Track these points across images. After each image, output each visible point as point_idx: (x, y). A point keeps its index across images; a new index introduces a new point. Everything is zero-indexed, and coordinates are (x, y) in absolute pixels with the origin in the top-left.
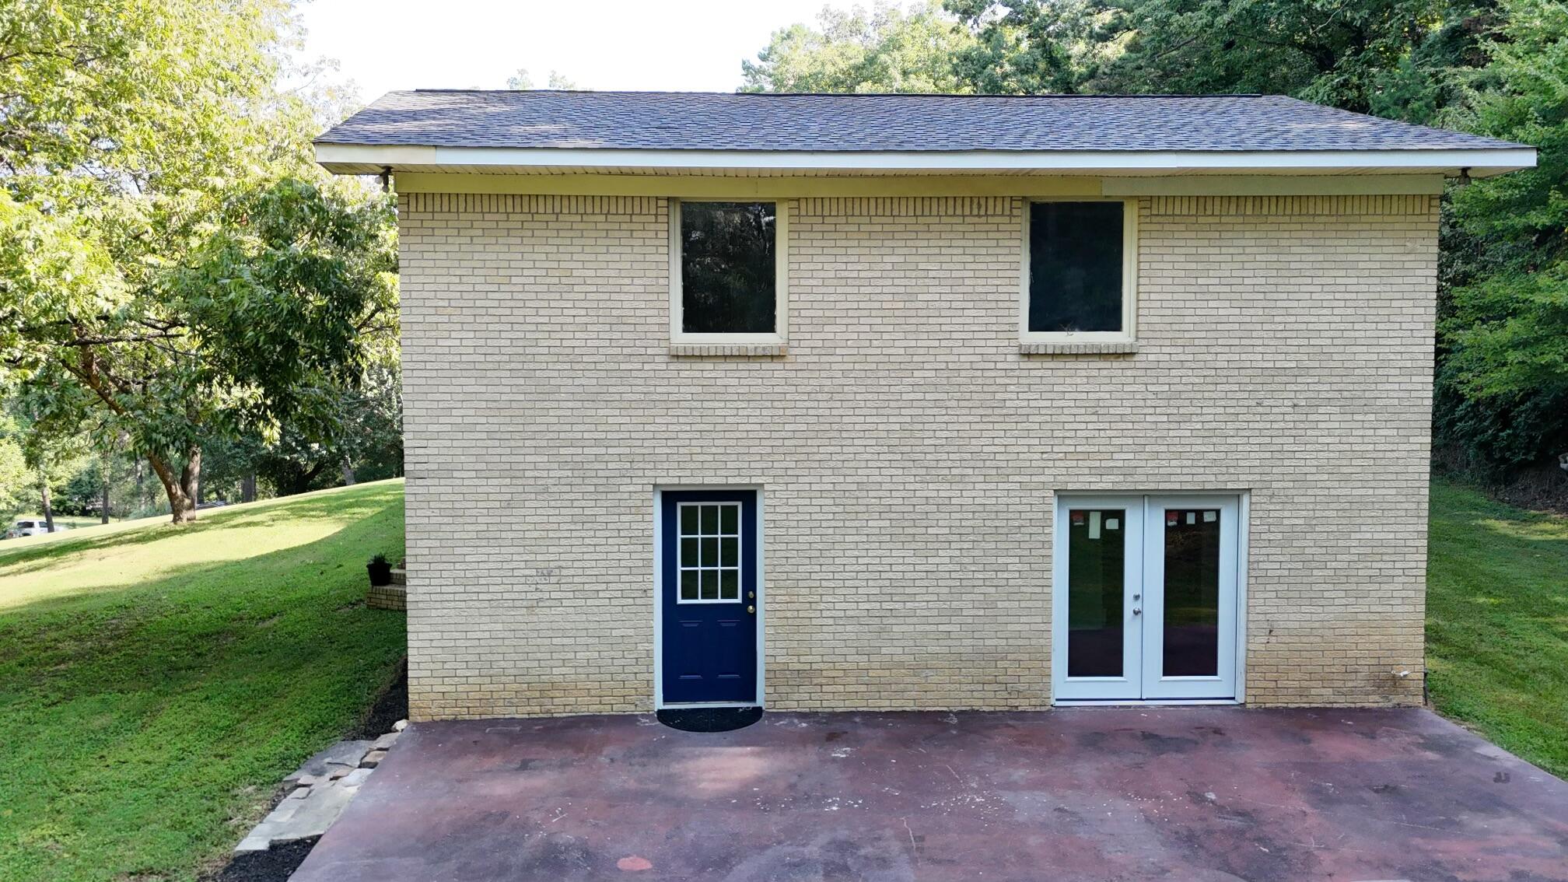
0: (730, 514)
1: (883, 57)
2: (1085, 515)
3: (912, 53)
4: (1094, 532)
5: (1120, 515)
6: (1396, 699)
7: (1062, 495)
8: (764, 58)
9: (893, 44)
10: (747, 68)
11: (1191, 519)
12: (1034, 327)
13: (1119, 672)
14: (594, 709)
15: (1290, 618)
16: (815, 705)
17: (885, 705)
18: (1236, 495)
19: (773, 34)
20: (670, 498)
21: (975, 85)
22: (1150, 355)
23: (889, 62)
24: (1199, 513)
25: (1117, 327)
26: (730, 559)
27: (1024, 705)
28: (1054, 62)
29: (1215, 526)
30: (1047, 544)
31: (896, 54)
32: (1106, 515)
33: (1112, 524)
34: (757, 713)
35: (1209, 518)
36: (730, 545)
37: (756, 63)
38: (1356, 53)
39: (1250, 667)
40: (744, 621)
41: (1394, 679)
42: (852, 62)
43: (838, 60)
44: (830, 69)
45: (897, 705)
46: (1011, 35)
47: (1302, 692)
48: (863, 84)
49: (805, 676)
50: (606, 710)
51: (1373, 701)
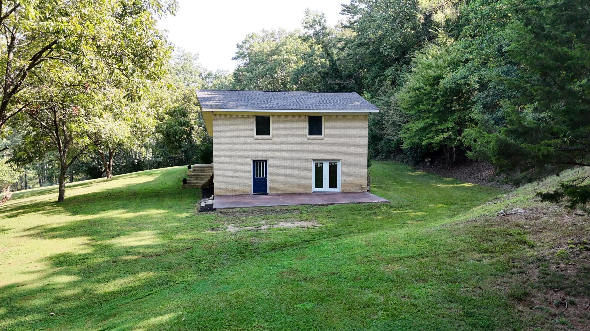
0: (263, 164)
1: (281, 48)
2: (317, 163)
3: (289, 47)
4: (319, 166)
5: (322, 163)
6: (363, 191)
7: (314, 160)
8: (243, 43)
9: (284, 44)
10: (238, 46)
11: (333, 164)
12: (309, 135)
13: (322, 187)
14: (243, 193)
15: (347, 179)
16: (276, 193)
17: (287, 192)
18: (339, 160)
19: (247, 36)
20: (254, 161)
21: (307, 61)
22: (326, 139)
23: (283, 49)
24: (334, 163)
25: (321, 135)
26: (263, 170)
27: (308, 192)
28: (329, 55)
29: (337, 165)
30: (312, 168)
31: (284, 47)
32: (320, 163)
33: (321, 165)
34: (268, 194)
35: (336, 164)
36: (263, 168)
37: (241, 44)
38: (398, 63)
39: (342, 186)
40: (265, 180)
41: (363, 188)
42: (272, 49)
43: (268, 48)
44: (265, 51)
45: (289, 192)
46: (316, 47)
47: (349, 190)
48: (275, 56)
49: (275, 188)
50: (244, 194)
51: (360, 191)
